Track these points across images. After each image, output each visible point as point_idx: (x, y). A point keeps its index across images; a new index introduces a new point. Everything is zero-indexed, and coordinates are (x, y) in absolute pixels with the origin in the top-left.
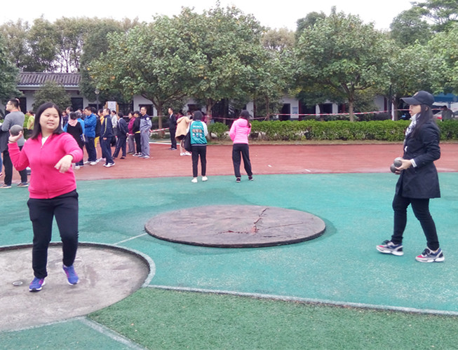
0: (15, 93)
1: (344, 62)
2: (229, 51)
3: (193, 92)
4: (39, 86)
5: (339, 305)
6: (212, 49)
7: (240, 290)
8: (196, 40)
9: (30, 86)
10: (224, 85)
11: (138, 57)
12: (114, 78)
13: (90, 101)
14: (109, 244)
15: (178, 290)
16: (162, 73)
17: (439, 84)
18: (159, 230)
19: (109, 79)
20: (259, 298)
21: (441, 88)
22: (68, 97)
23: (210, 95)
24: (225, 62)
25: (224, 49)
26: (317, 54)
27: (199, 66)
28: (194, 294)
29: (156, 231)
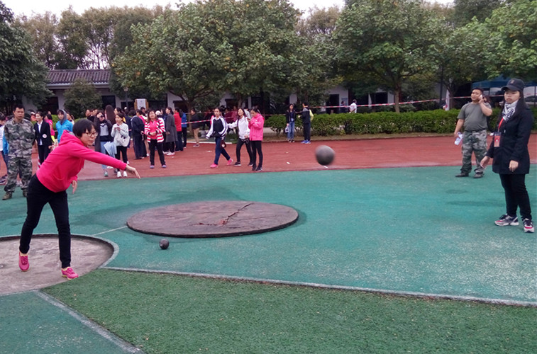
0: (45, 92)
1: (386, 46)
2: (257, 39)
3: (220, 87)
4: (69, 84)
5: (259, 282)
6: (240, 38)
7: (181, 270)
8: (221, 28)
9: (60, 84)
10: (252, 78)
11: (162, 50)
12: (139, 73)
13: (121, 99)
14: (88, 236)
15: (127, 271)
16: (186, 66)
17: (495, 67)
18: (139, 223)
19: (134, 74)
20: (193, 276)
21: (497, 72)
22: (98, 96)
23: (238, 88)
24: (253, 51)
25: (252, 37)
26: (356, 37)
27: (225, 57)
28: (139, 274)
29: (134, 224)
